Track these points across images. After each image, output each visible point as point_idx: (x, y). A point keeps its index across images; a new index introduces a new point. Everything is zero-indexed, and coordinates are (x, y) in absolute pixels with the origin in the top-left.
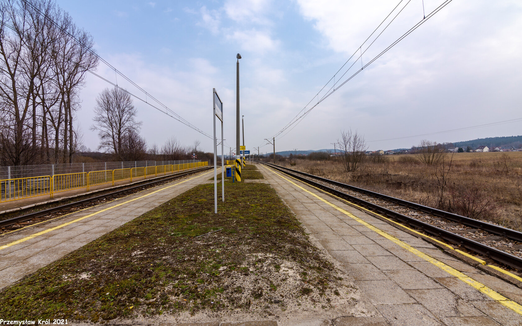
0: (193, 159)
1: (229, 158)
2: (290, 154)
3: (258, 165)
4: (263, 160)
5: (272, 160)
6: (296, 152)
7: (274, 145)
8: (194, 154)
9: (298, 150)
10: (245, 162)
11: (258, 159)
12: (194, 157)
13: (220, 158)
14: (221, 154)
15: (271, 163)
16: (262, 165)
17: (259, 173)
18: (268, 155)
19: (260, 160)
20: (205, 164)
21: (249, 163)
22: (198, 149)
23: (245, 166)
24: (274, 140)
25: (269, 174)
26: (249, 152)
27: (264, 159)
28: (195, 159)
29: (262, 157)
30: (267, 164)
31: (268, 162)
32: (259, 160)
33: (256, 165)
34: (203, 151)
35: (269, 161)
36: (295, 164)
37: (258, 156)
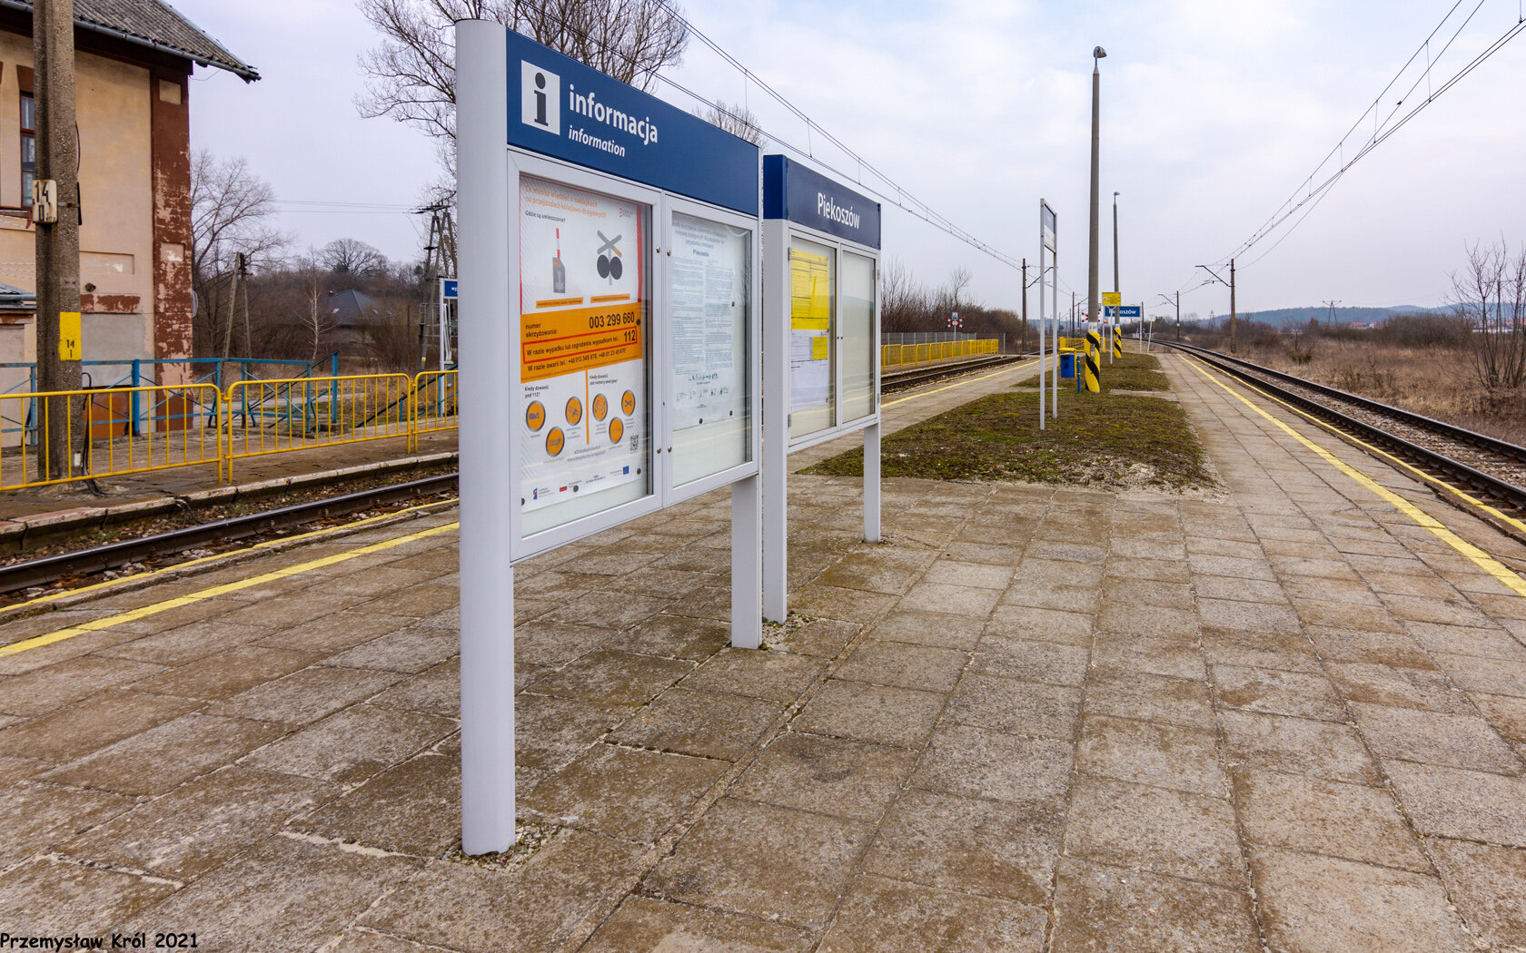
0: (951, 330)
1: (1067, 329)
2: (1307, 320)
3: (1168, 356)
4: (1194, 342)
5: (1227, 340)
6: (1332, 311)
7: (1233, 287)
8: (955, 314)
9: (1340, 306)
10: (1119, 344)
11: (1175, 337)
12: (955, 323)
13: (1035, 329)
14: (1037, 317)
15: (1221, 350)
16: (1182, 357)
17: (1162, 376)
18: (1218, 324)
19: (1183, 340)
20: (989, 347)
21: (1138, 347)
22: (964, 300)
23: (1119, 355)
24: (1233, 270)
25: (1191, 380)
26: (1136, 311)
27: (1199, 337)
28: (959, 330)
29: (1192, 328)
30: (1204, 355)
31: (1211, 346)
32: (1178, 340)
33: (1160, 356)
34: (978, 305)
35: (1215, 344)
36: (1307, 359)
37: (1174, 326)
